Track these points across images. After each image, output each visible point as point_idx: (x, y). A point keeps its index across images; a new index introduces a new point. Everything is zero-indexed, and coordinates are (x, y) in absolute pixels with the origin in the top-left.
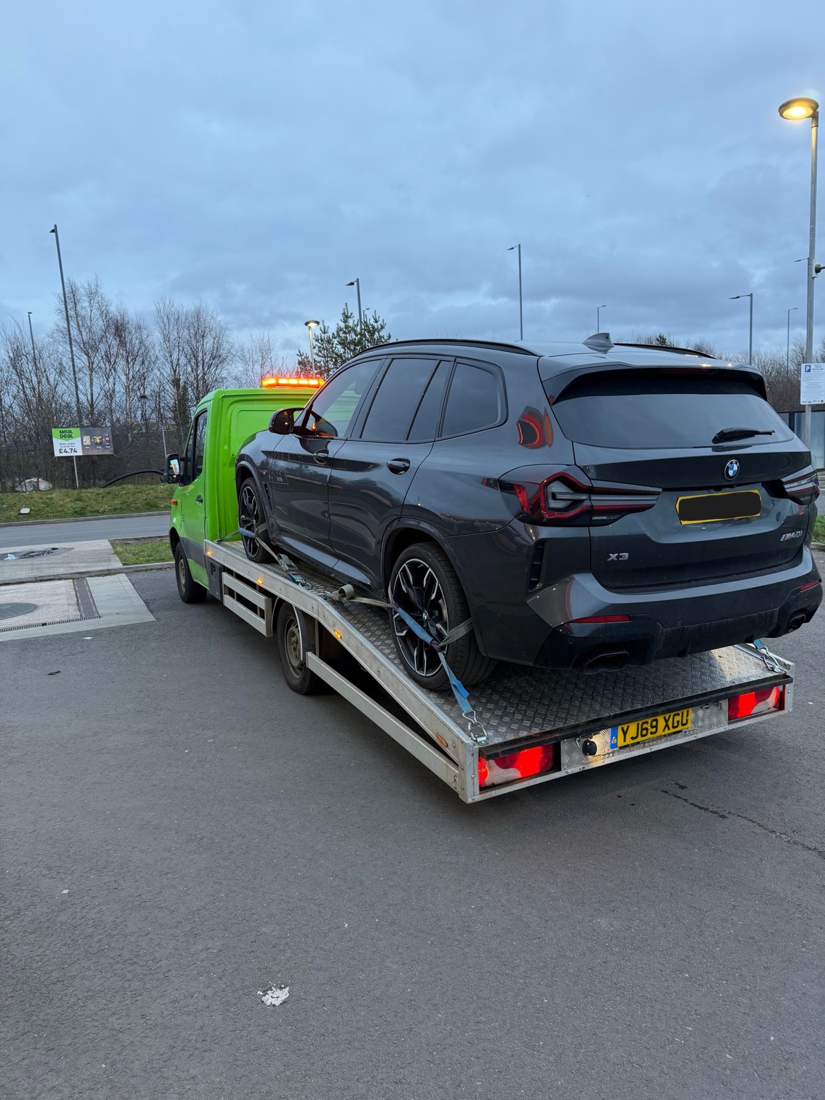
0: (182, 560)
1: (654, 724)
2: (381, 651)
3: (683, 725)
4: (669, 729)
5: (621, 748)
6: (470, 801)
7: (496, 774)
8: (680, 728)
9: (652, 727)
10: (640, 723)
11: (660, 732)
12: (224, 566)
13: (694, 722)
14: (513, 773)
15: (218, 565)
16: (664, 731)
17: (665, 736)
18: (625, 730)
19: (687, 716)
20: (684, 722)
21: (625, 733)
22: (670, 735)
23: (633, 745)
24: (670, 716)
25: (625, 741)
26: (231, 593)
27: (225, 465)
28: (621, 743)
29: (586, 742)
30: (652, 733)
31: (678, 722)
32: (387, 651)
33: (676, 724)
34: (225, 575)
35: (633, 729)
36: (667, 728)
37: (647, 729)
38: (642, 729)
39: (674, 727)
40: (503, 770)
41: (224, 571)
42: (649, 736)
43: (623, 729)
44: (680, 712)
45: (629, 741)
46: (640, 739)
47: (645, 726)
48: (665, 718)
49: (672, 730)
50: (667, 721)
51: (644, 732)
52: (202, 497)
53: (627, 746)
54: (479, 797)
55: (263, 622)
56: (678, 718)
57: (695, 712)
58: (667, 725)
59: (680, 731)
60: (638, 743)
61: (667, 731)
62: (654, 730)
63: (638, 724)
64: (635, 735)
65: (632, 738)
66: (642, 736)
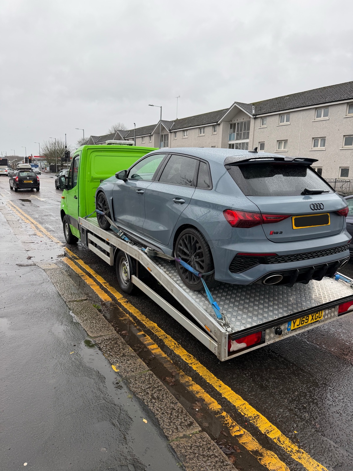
0: (67, 224)
1: (307, 318)
2: (173, 279)
3: (319, 318)
4: (313, 320)
5: (292, 330)
6: (223, 360)
7: (236, 346)
8: (318, 319)
9: (306, 320)
10: (301, 318)
11: (309, 322)
12: (89, 230)
13: (324, 316)
14: (243, 345)
15: (86, 229)
16: (311, 321)
17: (311, 323)
18: (295, 322)
19: (321, 314)
20: (320, 316)
21: (294, 323)
22: (313, 323)
23: (297, 328)
24: (314, 314)
25: (294, 327)
26: (92, 243)
27: (88, 181)
28: (292, 328)
29: (277, 329)
30: (306, 323)
31: (317, 316)
32: (175, 279)
33: (316, 318)
34: (89, 234)
35: (298, 321)
36: (312, 320)
37: (304, 321)
38: (302, 321)
39: (315, 319)
40: (239, 344)
41: (88, 232)
42: (305, 324)
43: (294, 322)
44: (319, 312)
45: (296, 327)
46: (301, 325)
47: (303, 319)
48: (312, 315)
49: (315, 321)
50: (313, 317)
51: (303, 322)
52: (77, 197)
53: (295, 329)
54: (228, 358)
55: (109, 258)
56: (317, 315)
57: (325, 312)
58: (313, 319)
59: (318, 321)
60: (300, 327)
61: (312, 321)
62: (307, 321)
63: (300, 319)
64: (299, 324)
65: (297, 325)
66: (302, 324)
